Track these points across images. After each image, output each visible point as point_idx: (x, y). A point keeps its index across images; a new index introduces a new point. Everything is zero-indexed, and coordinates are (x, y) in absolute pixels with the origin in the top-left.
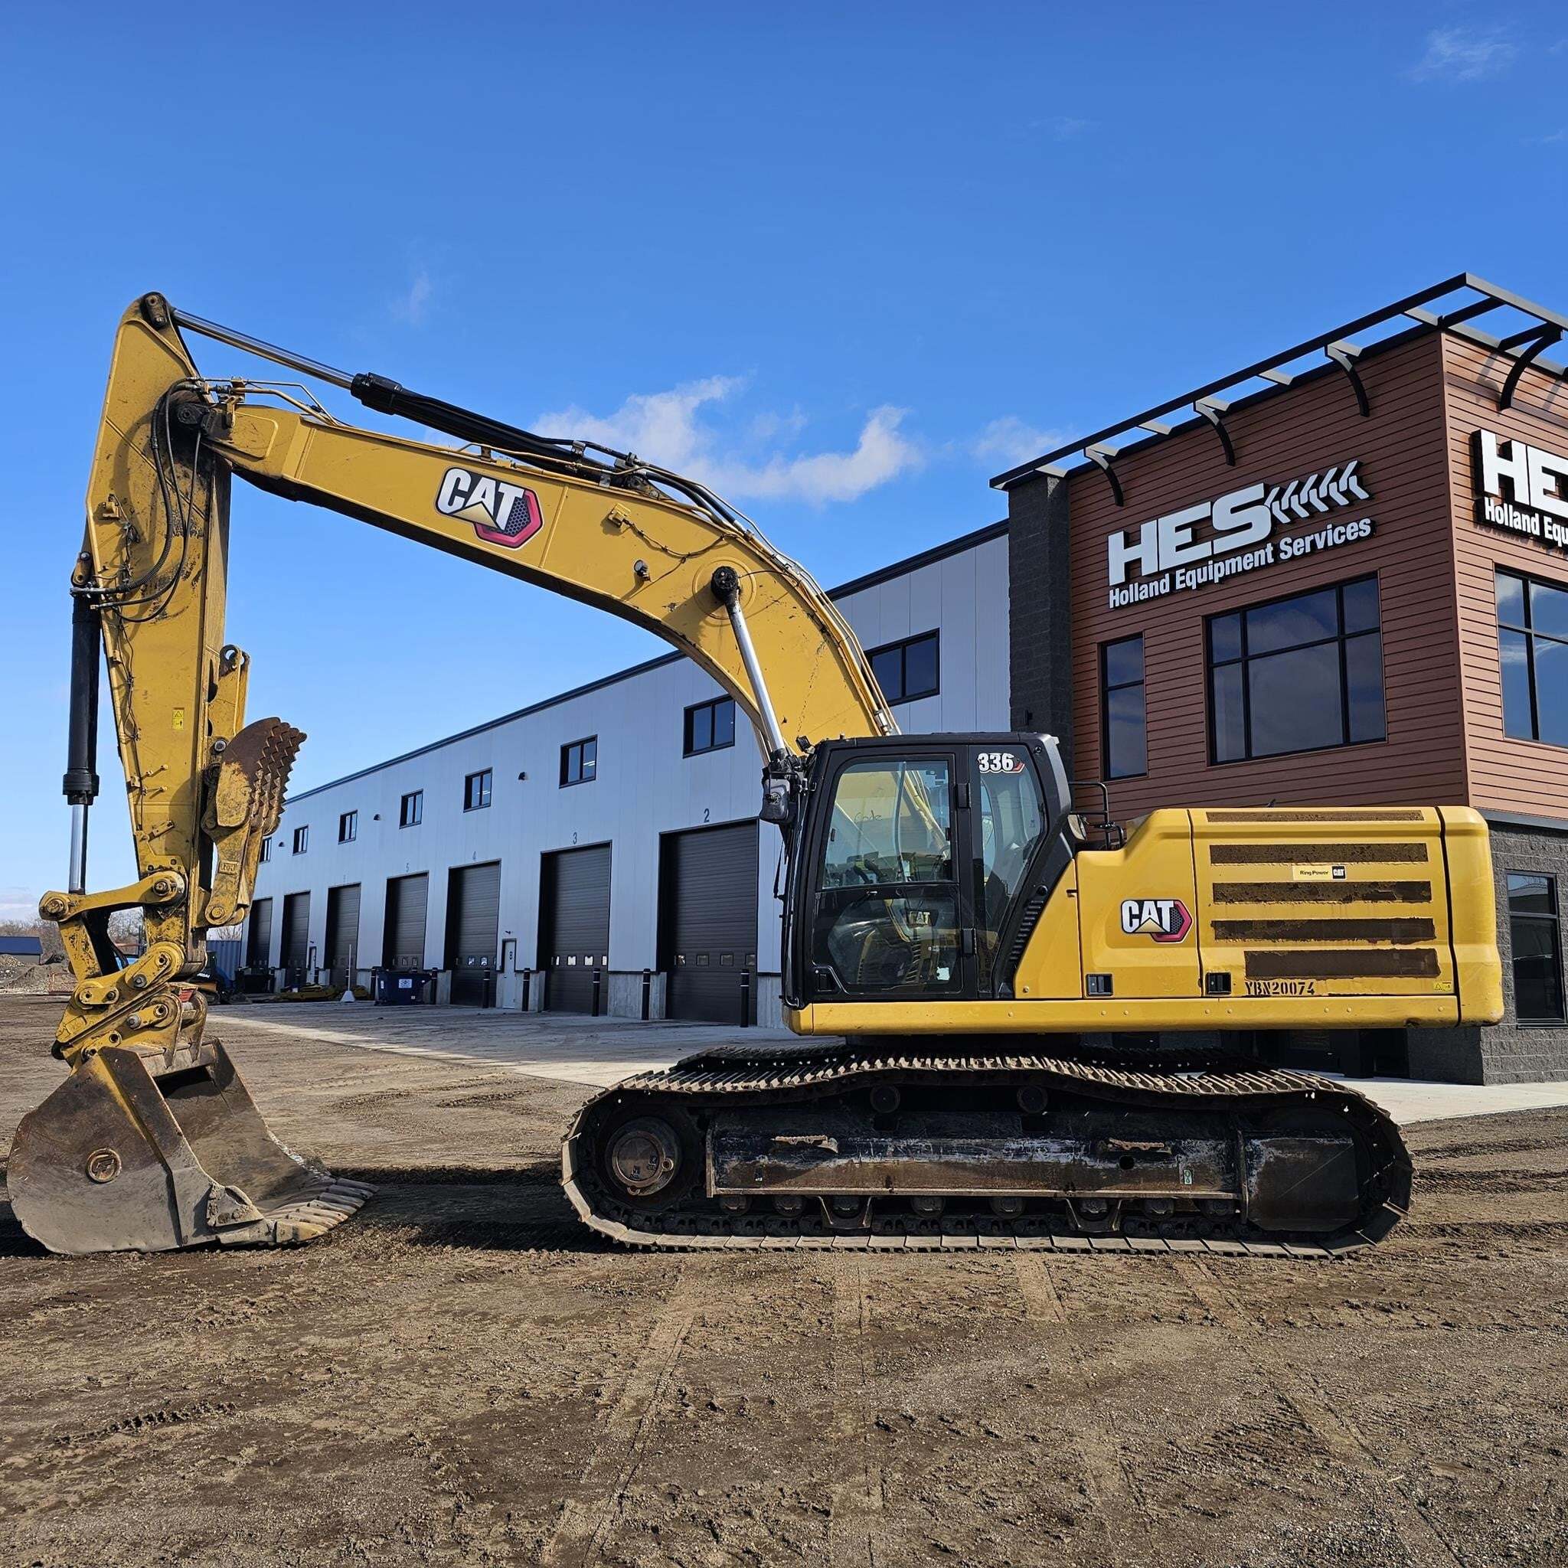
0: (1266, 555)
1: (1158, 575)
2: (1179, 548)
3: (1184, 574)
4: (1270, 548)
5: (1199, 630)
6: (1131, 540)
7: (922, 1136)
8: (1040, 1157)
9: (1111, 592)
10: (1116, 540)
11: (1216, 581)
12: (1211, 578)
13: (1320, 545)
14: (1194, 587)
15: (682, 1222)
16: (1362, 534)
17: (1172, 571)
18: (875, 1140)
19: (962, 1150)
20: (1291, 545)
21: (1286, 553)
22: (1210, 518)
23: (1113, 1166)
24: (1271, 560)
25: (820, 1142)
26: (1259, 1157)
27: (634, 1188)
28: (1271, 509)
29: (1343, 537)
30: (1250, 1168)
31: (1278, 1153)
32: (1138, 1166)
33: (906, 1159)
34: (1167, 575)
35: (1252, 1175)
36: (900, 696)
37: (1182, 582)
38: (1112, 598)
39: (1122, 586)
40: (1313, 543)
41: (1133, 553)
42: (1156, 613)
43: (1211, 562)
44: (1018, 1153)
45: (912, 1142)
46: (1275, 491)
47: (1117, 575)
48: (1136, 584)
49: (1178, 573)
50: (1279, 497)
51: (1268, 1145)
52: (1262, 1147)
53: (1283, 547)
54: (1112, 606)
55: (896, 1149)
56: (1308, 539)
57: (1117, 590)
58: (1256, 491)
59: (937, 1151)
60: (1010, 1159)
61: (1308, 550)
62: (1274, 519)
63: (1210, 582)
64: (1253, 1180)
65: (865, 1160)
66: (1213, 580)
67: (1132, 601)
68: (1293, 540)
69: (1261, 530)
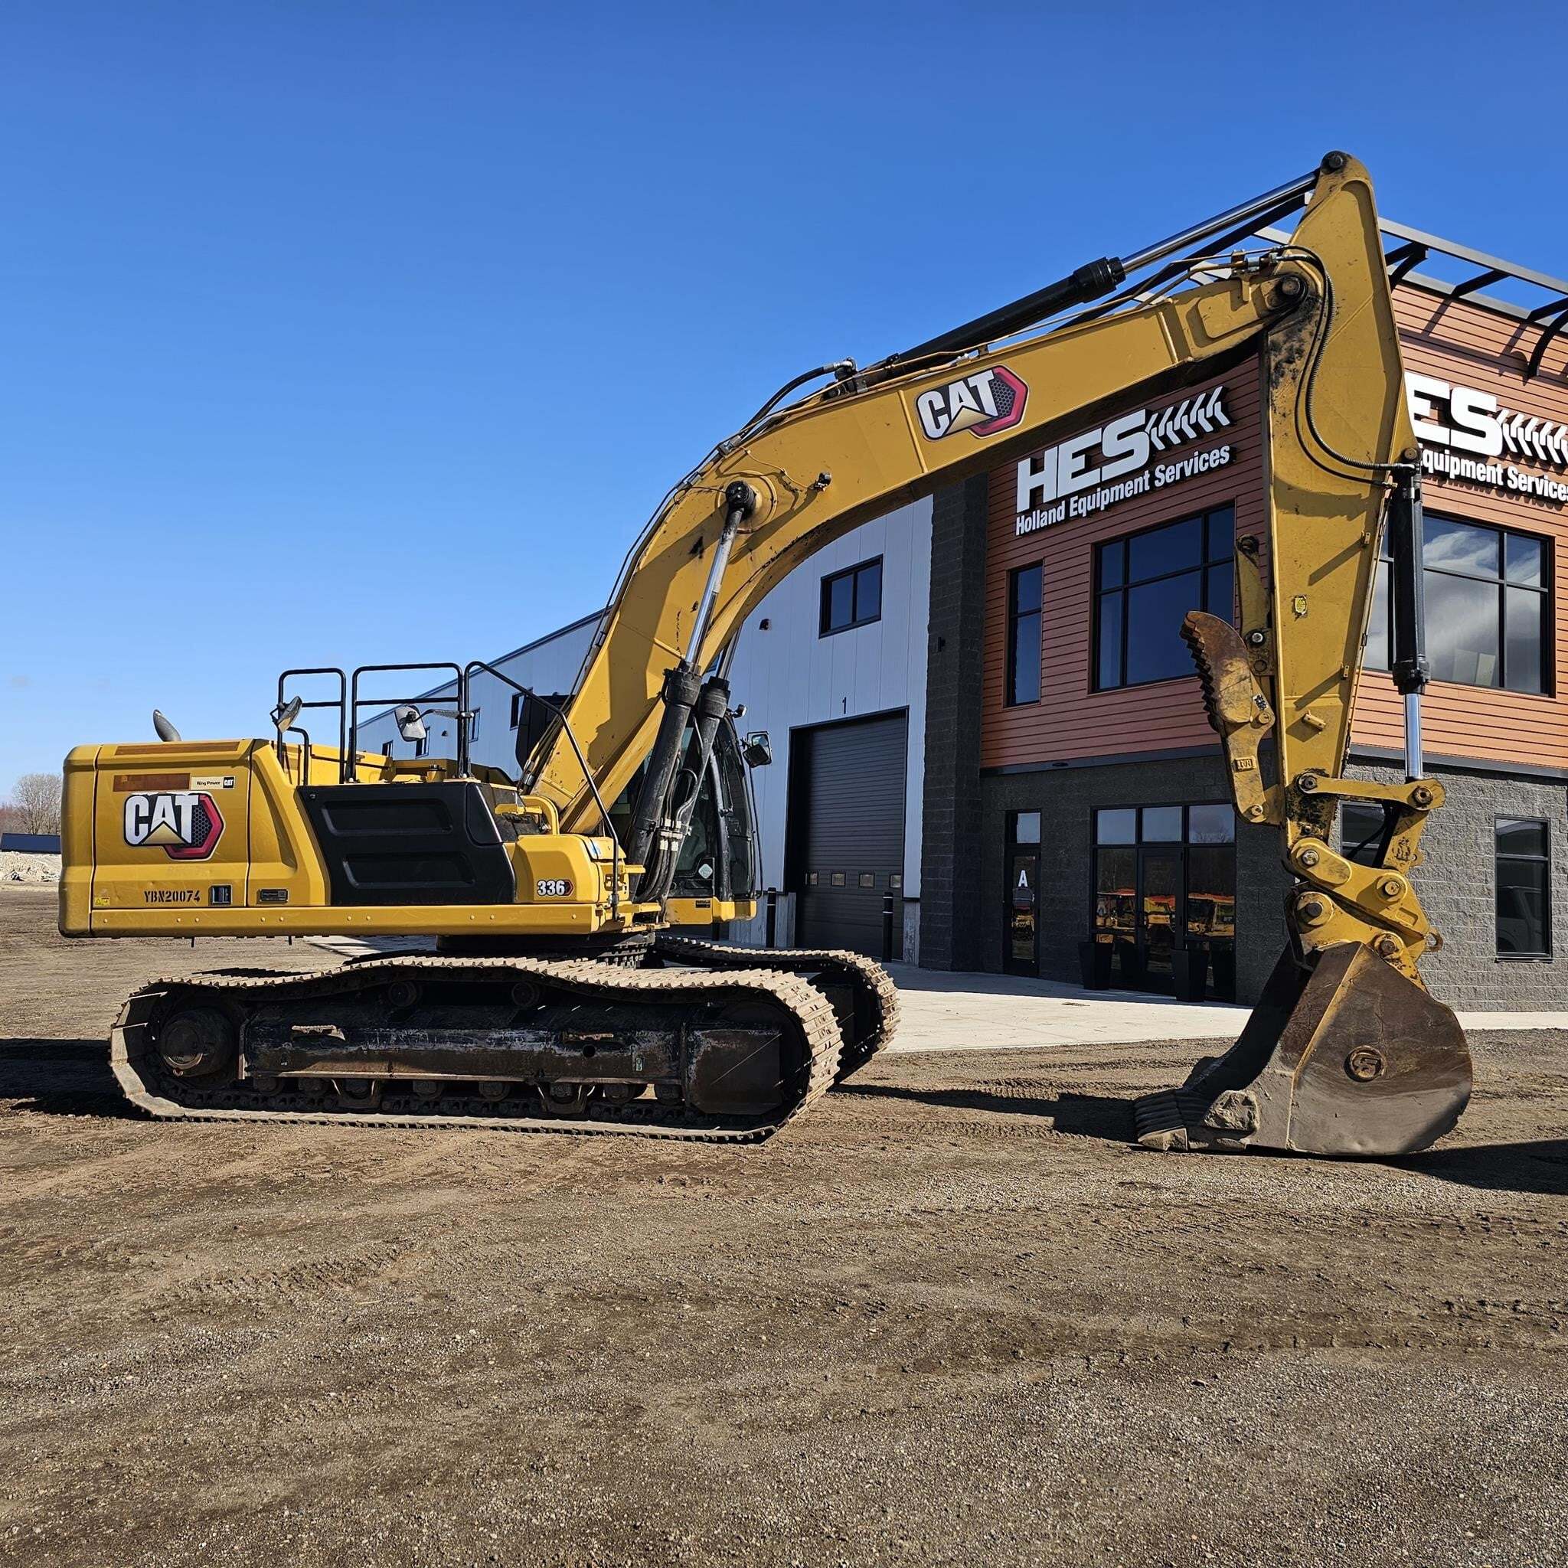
0: (1142, 483)
1: (1055, 503)
2: (1075, 475)
3: (1077, 501)
4: (1147, 475)
6: (1037, 467)
8: (517, 1046)
9: (1018, 519)
10: (1024, 466)
11: (1102, 508)
12: (1098, 506)
13: (1188, 473)
14: (1084, 515)
16: (1223, 462)
17: (1067, 498)
18: (381, 1030)
19: (454, 1039)
20: (1164, 472)
21: (1160, 480)
22: (1100, 445)
23: (577, 1054)
24: (1147, 488)
25: (330, 1031)
26: (699, 1046)
27: (178, 1070)
28: (1150, 436)
29: (1207, 464)
30: (691, 1056)
31: (714, 1043)
32: (598, 1054)
33: (406, 1047)
34: (1063, 502)
35: (692, 1063)
37: (1076, 509)
38: (1018, 525)
39: (1027, 513)
40: (1182, 470)
41: (1037, 480)
42: (1053, 541)
43: (1099, 489)
44: (499, 1042)
45: (412, 1032)
46: (1154, 417)
47: (1023, 503)
48: (1038, 511)
49: (1073, 500)
50: (1156, 424)
51: (707, 1036)
52: (702, 1038)
53: (1158, 474)
54: (1018, 533)
55: (398, 1038)
56: (1179, 466)
57: (1023, 517)
58: (1139, 418)
59: (432, 1040)
60: (492, 1047)
61: (1178, 478)
62: (1152, 445)
63: (1097, 510)
64: (693, 1067)
65: (372, 1047)
66: (1100, 508)
67: (1034, 528)
68: (1166, 467)
69: (1141, 458)
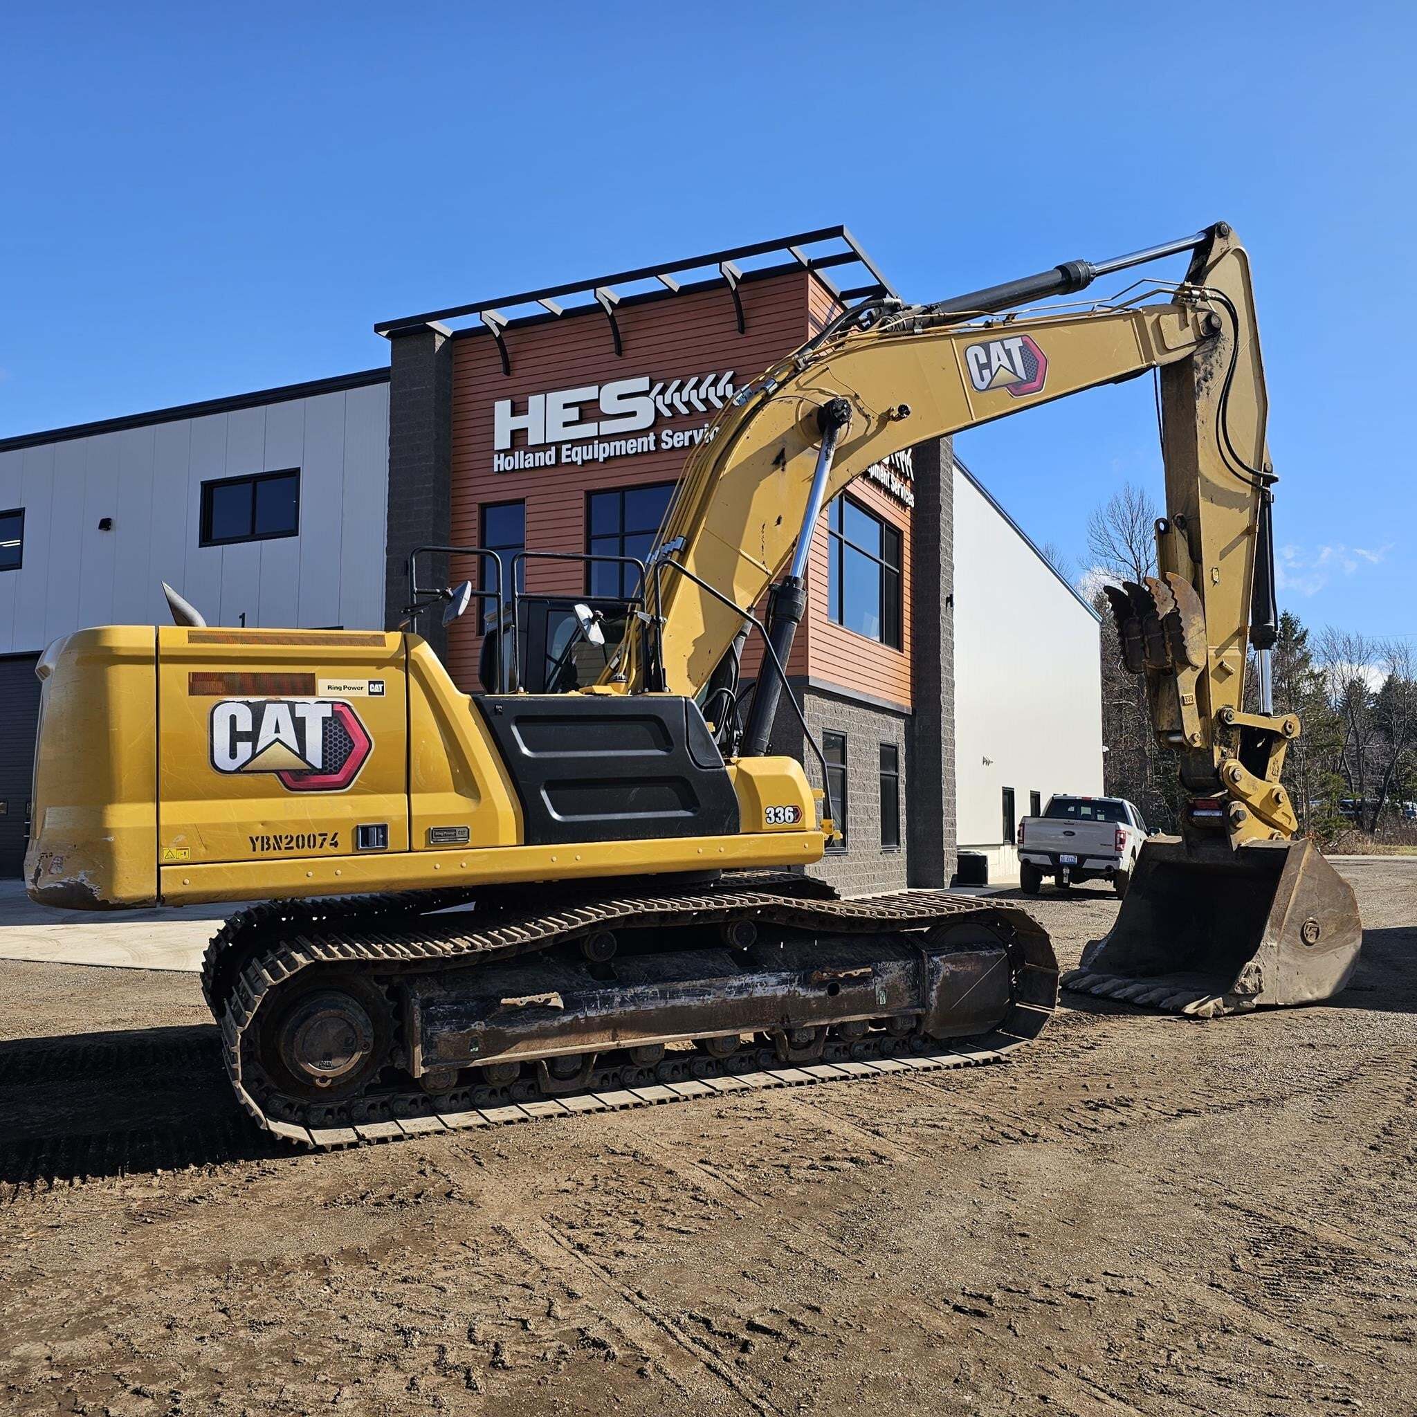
0: (648, 443)
1: (544, 447)
2: (566, 424)
3: (570, 449)
4: (652, 437)
5: (582, 503)
6: (518, 409)
7: (649, 983)
8: (759, 992)
9: (496, 456)
10: (502, 408)
12: (596, 457)
13: (697, 440)
14: (580, 463)
15: (372, 1107)
17: (558, 445)
18: (601, 991)
19: (688, 993)
20: (672, 437)
21: (667, 443)
22: (598, 400)
23: (822, 994)
24: (653, 448)
26: (938, 972)
27: (324, 1079)
28: (655, 402)
30: (932, 983)
31: (952, 967)
32: (843, 991)
33: (633, 1008)
34: (553, 448)
35: (933, 990)
36: (248, 533)
37: (568, 456)
38: (496, 462)
39: (507, 452)
40: (691, 438)
41: (519, 422)
42: (537, 482)
43: (596, 442)
44: (740, 990)
45: (639, 989)
46: (659, 386)
47: (502, 440)
48: (522, 453)
49: (564, 447)
50: (662, 392)
51: (945, 961)
53: (664, 437)
54: (496, 469)
55: (623, 998)
56: (688, 434)
57: (502, 455)
58: (642, 383)
59: (663, 996)
60: (732, 997)
61: (687, 444)
62: (657, 410)
63: (594, 460)
64: (934, 994)
65: (591, 1014)
66: (598, 459)
67: (517, 467)
68: (674, 433)
69: (645, 419)
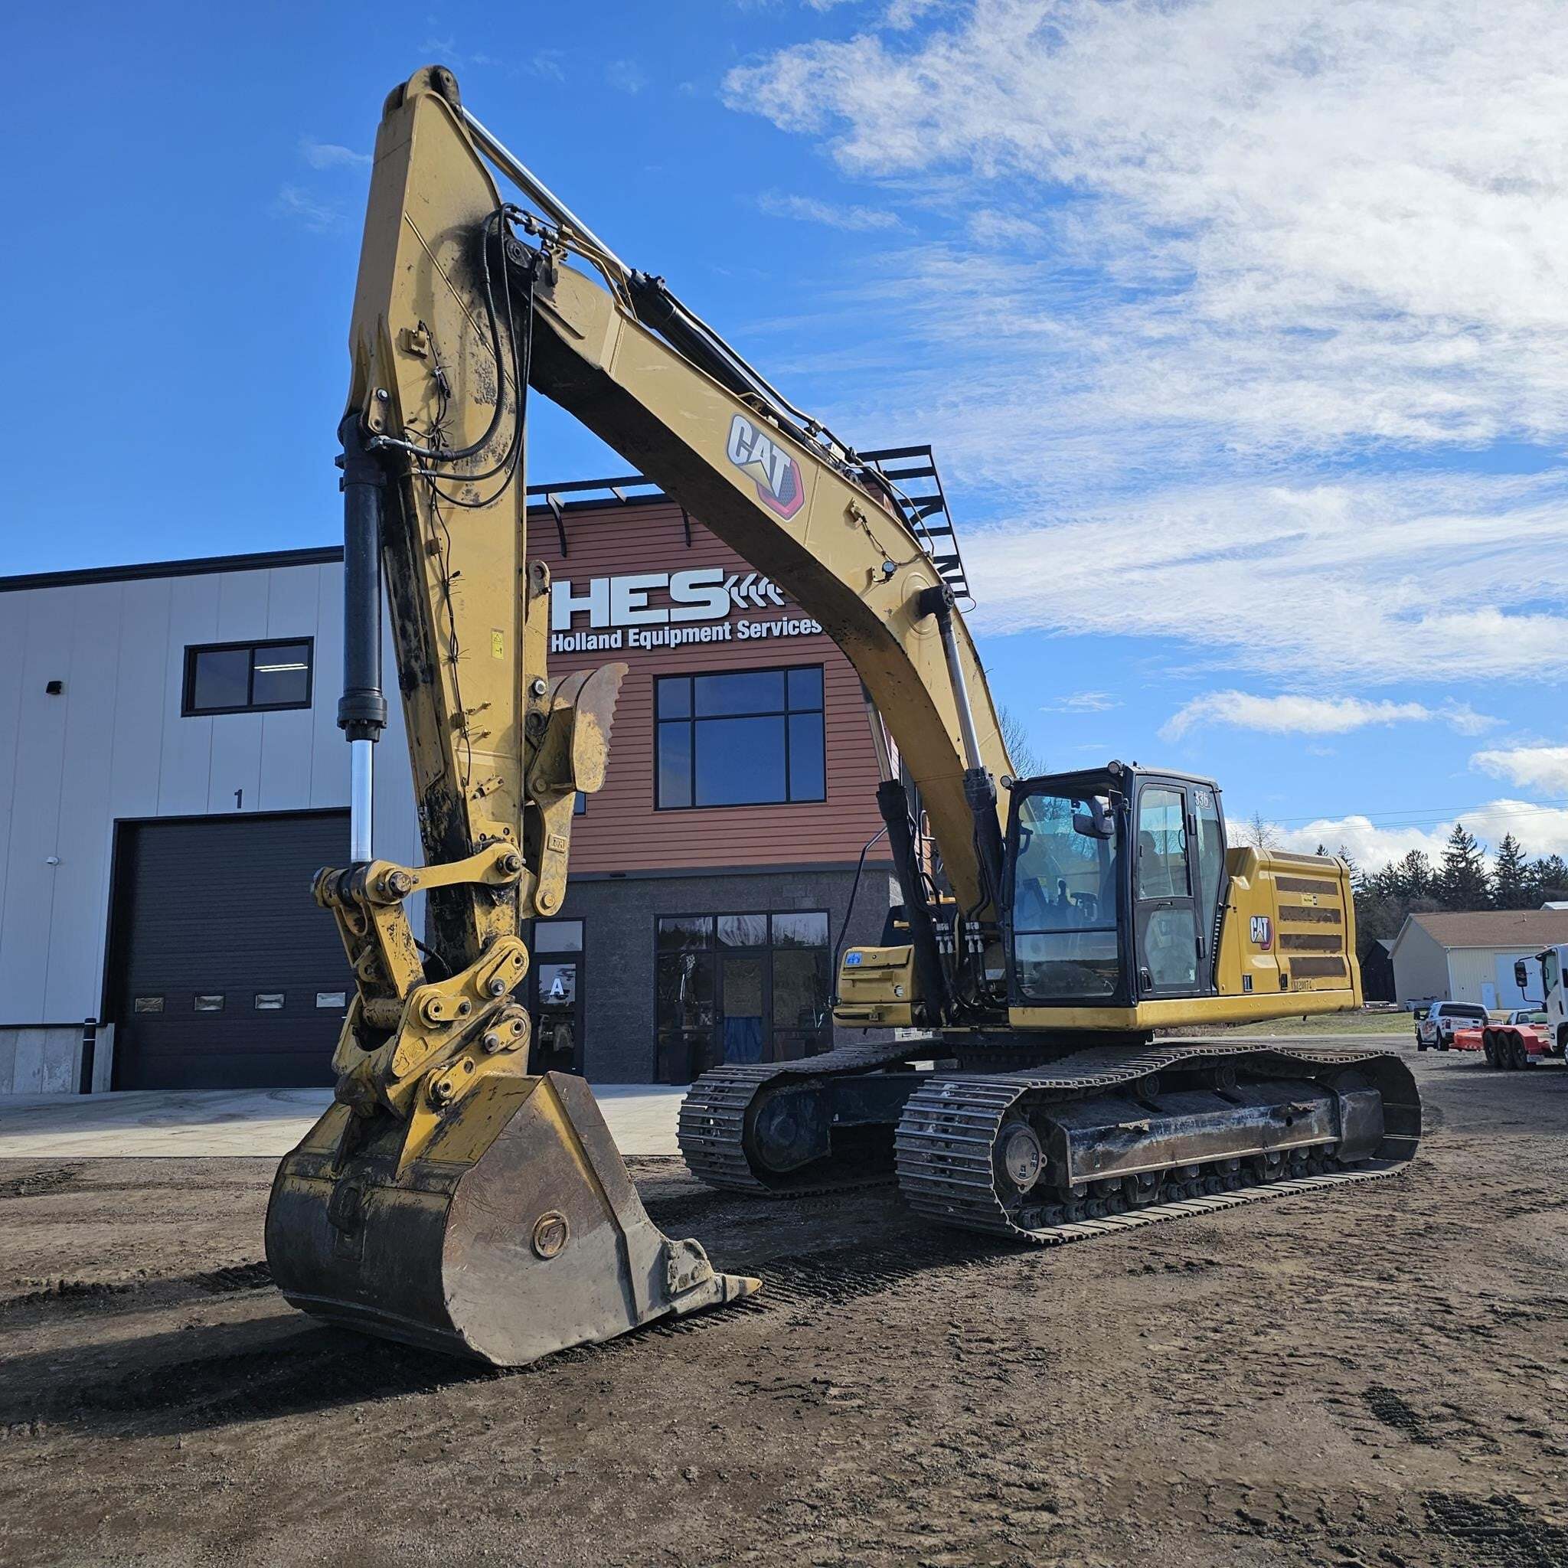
0: (723, 631)
1: (610, 630)
2: (632, 609)
3: (639, 634)
4: (727, 626)
5: (650, 686)
6: (579, 591)
7: (1188, 1114)
8: (1249, 1123)
9: (553, 636)
10: (561, 588)
11: (673, 645)
12: (667, 642)
13: (776, 633)
14: (649, 647)
16: (814, 630)
17: (625, 628)
18: (1166, 1120)
19: (1210, 1122)
20: (749, 627)
21: (743, 633)
22: (668, 587)
23: (1284, 1124)
24: (728, 637)
25: (1139, 1125)
26: (1345, 1108)
27: (1023, 1187)
28: (729, 593)
29: (797, 630)
30: (1342, 1117)
31: (1352, 1104)
32: (1296, 1122)
33: (1182, 1134)
34: (619, 632)
35: (1344, 1122)
36: (245, 703)
37: (635, 641)
38: (554, 642)
39: (565, 633)
40: (769, 629)
41: (580, 604)
43: (667, 628)
46: (733, 579)
47: (561, 621)
48: (584, 634)
49: (631, 631)
50: (737, 584)
51: (1348, 1099)
52: (1346, 1101)
54: (554, 650)
55: (1176, 1126)
56: (765, 626)
57: (561, 636)
58: (717, 575)
59: (1197, 1125)
60: (1235, 1126)
62: (732, 600)
63: (665, 646)
64: (1345, 1126)
66: (669, 645)
67: (578, 648)
68: (751, 624)
69: (720, 609)
